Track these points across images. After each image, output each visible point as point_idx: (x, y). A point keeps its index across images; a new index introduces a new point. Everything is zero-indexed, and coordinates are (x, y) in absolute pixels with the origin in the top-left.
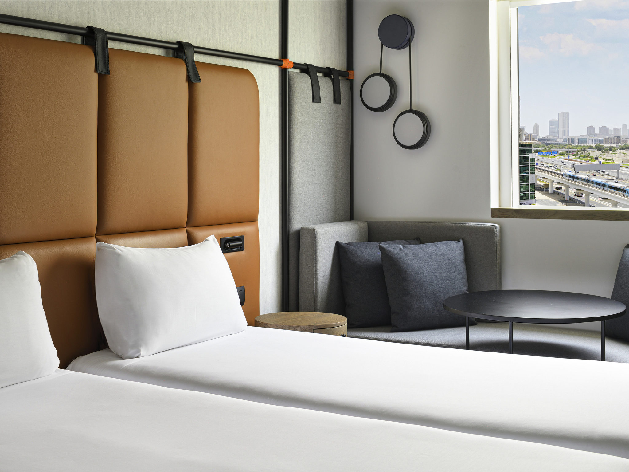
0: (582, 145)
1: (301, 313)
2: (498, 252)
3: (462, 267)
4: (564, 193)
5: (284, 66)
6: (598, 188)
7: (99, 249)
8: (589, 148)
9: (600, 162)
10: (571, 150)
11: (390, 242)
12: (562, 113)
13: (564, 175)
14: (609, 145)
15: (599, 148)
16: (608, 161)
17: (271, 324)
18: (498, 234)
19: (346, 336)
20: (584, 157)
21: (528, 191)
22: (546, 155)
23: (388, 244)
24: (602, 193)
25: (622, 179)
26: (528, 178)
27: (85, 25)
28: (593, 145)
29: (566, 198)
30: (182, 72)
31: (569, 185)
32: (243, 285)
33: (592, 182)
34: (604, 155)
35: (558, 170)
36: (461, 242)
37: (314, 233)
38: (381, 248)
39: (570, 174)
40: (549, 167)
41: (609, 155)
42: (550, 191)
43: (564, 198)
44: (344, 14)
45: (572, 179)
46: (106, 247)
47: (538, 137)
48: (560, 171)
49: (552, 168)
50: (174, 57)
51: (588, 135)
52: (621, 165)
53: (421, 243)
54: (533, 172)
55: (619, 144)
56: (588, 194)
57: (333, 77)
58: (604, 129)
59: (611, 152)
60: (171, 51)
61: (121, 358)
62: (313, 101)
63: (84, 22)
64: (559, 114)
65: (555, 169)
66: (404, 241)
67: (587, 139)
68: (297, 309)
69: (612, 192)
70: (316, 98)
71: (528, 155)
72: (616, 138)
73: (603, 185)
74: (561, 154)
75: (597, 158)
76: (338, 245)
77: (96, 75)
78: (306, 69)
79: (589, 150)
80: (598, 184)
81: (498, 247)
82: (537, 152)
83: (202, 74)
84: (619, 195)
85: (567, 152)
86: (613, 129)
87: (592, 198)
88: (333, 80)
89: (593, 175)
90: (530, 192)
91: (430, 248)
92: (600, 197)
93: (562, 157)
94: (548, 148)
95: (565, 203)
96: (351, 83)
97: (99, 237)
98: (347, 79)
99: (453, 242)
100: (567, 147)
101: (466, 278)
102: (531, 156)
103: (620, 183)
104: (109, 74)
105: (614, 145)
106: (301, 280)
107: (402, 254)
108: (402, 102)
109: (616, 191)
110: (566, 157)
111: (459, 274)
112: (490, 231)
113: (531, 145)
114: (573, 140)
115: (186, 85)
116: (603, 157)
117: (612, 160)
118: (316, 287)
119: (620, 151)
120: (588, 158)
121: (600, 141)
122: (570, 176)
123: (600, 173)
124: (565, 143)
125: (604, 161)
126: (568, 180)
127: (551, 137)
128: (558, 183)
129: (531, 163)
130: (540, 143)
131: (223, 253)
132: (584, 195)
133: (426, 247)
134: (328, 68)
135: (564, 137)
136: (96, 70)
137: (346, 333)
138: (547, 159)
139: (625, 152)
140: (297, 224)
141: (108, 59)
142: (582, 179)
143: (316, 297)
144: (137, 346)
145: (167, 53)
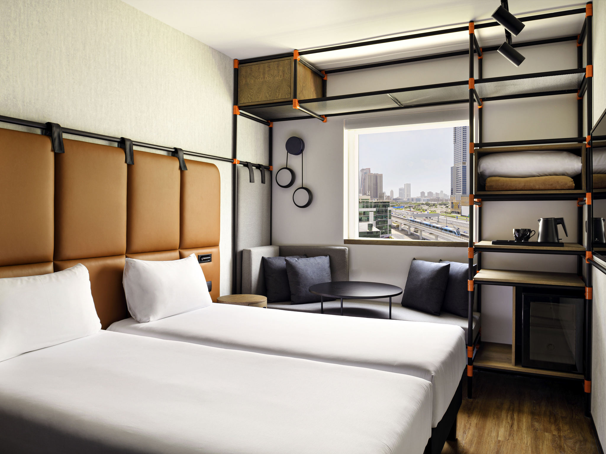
0: (418, 202)
1: (242, 295)
2: (347, 262)
3: (328, 270)
4: (408, 230)
5: (234, 163)
6: (427, 227)
7: (127, 262)
8: (422, 204)
9: (428, 212)
10: (412, 205)
11: (291, 257)
12: (406, 184)
13: (408, 220)
14: (433, 202)
15: (427, 204)
16: (432, 212)
17: (225, 302)
18: (347, 252)
19: (266, 307)
20: (419, 210)
21: (387, 229)
22: (398, 208)
23: (290, 258)
24: (429, 230)
25: (440, 222)
26: (387, 221)
27: (120, 137)
28: (424, 202)
29: (409, 233)
30: (177, 164)
31: (410, 225)
32: (210, 280)
33: (424, 224)
34: (430, 208)
35: (404, 217)
36: (328, 256)
37: (250, 252)
38: (286, 260)
39: (411, 219)
40: (399, 215)
41: (433, 208)
42: (400, 229)
43: (408, 233)
44: (268, 136)
45: (412, 222)
46: (131, 261)
47: (393, 198)
48: (405, 217)
49: (401, 216)
50: (172, 156)
51: (421, 197)
52: (440, 214)
53: (307, 257)
54: (390, 218)
55: (439, 202)
56: (421, 231)
57: (261, 169)
58: (430, 193)
59: (434, 207)
60: (171, 153)
61: (139, 322)
62: (250, 182)
63: (119, 135)
64: (405, 184)
65: (402, 216)
66: (298, 256)
67: (420, 199)
68: (241, 293)
69: (435, 230)
70: (251, 180)
71: (387, 208)
72: (437, 198)
73: (430, 226)
74: (406, 208)
75: (426, 210)
76: (263, 259)
77: (126, 165)
78: (246, 165)
79: (422, 205)
80: (427, 225)
81: (347, 260)
82: (392, 206)
83: (188, 165)
84: (439, 231)
85: (409, 206)
86: (435, 193)
87: (423, 233)
88: (261, 171)
89: (424, 220)
90: (388, 230)
91: (312, 260)
92: (428, 233)
93: (406, 209)
94: (398, 204)
95: (408, 236)
96: (271, 172)
97: (127, 255)
98: (269, 171)
99: (324, 257)
100: (409, 204)
101: (331, 276)
102: (389, 209)
103: (439, 225)
104: (134, 164)
105: (436, 203)
106: (243, 277)
107: (297, 263)
108: (298, 183)
109: (437, 229)
110: (408, 209)
111: (327, 274)
112: (343, 251)
113: (389, 202)
114: (412, 199)
115: (179, 171)
116: (430, 209)
117: (435, 211)
118: (251, 281)
119: (439, 206)
120: (421, 210)
121: (428, 200)
122: (411, 220)
123: (428, 219)
124: (408, 201)
125: (430, 212)
126: (410, 223)
127: (400, 198)
128: (404, 224)
129: (389, 213)
130: (394, 201)
131: (199, 263)
132: (419, 232)
133: (309, 260)
134: (259, 164)
135: (407, 198)
136: (126, 162)
137: (266, 306)
138: (398, 211)
139: (442, 206)
140: (241, 247)
141: (133, 156)
142: (418, 222)
143: (251, 286)
144: (148, 316)
145: (168, 154)
